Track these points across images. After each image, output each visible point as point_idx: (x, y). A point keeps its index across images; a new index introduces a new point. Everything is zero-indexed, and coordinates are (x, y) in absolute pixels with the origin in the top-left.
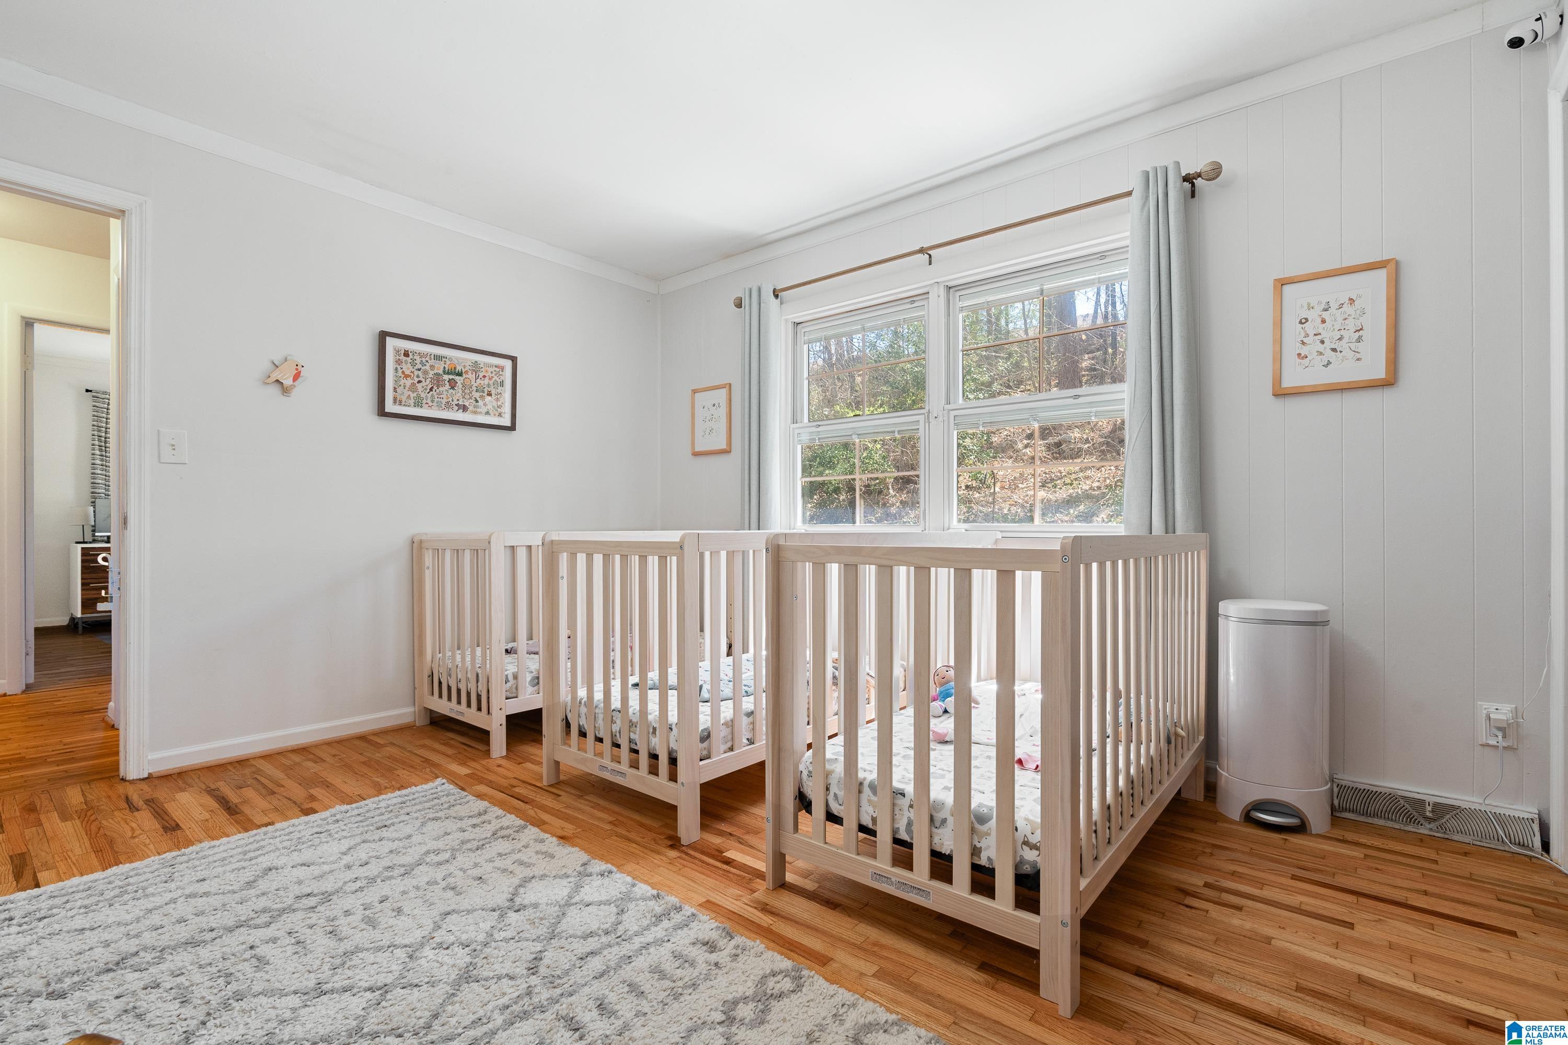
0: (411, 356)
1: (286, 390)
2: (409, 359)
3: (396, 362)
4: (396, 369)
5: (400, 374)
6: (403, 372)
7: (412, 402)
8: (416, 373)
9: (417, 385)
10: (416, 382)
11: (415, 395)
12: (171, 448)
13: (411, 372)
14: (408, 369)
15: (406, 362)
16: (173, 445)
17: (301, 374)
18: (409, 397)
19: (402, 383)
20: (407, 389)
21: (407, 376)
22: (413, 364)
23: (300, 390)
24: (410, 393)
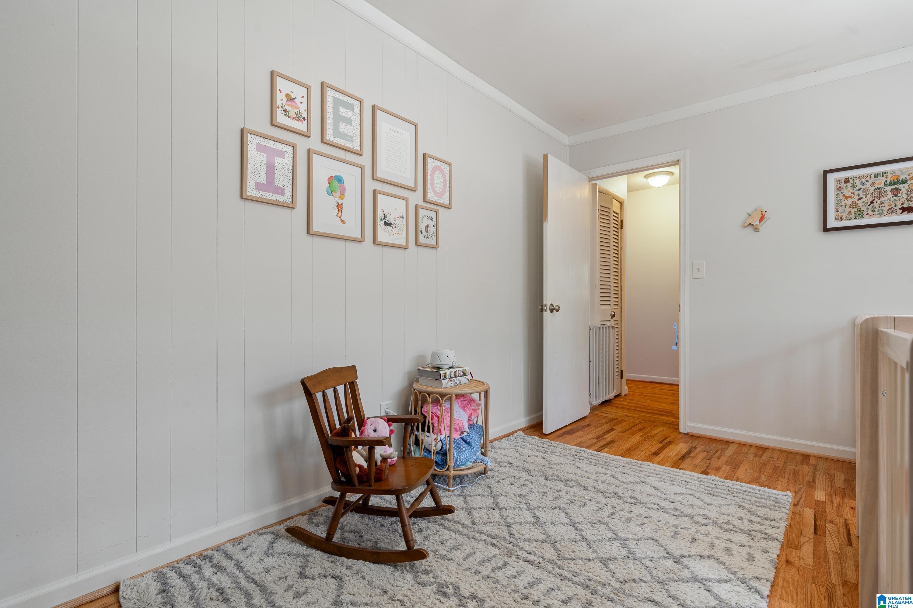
0: (851, 181)
1: (756, 229)
2: (849, 185)
3: (837, 189)
4: (838, 195)
5: (841, 196)
6: (844, 196)
7: (853, 216)
8: (856, 193)
9: (858, 202)
10: (856, 200)
11: (856, 210)
12: (698, 270)
13: (852, 193)
14: (849, 191)
15: (847, 187)
16: (698, 269)
17: (765, 216)
18: (850, 213)
19: (843, 203)
20: (848, 207)
21: (847, 198)
22: (854, 186)
23: (765, 227)
24: (851, 210)
